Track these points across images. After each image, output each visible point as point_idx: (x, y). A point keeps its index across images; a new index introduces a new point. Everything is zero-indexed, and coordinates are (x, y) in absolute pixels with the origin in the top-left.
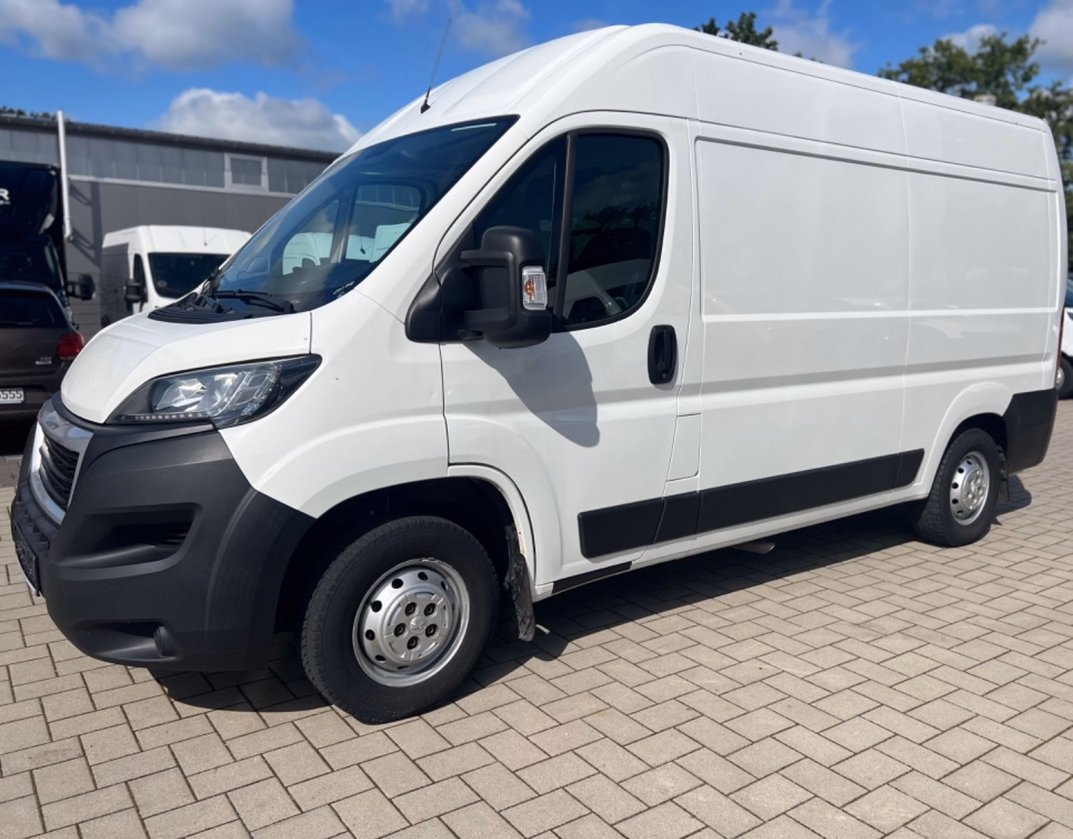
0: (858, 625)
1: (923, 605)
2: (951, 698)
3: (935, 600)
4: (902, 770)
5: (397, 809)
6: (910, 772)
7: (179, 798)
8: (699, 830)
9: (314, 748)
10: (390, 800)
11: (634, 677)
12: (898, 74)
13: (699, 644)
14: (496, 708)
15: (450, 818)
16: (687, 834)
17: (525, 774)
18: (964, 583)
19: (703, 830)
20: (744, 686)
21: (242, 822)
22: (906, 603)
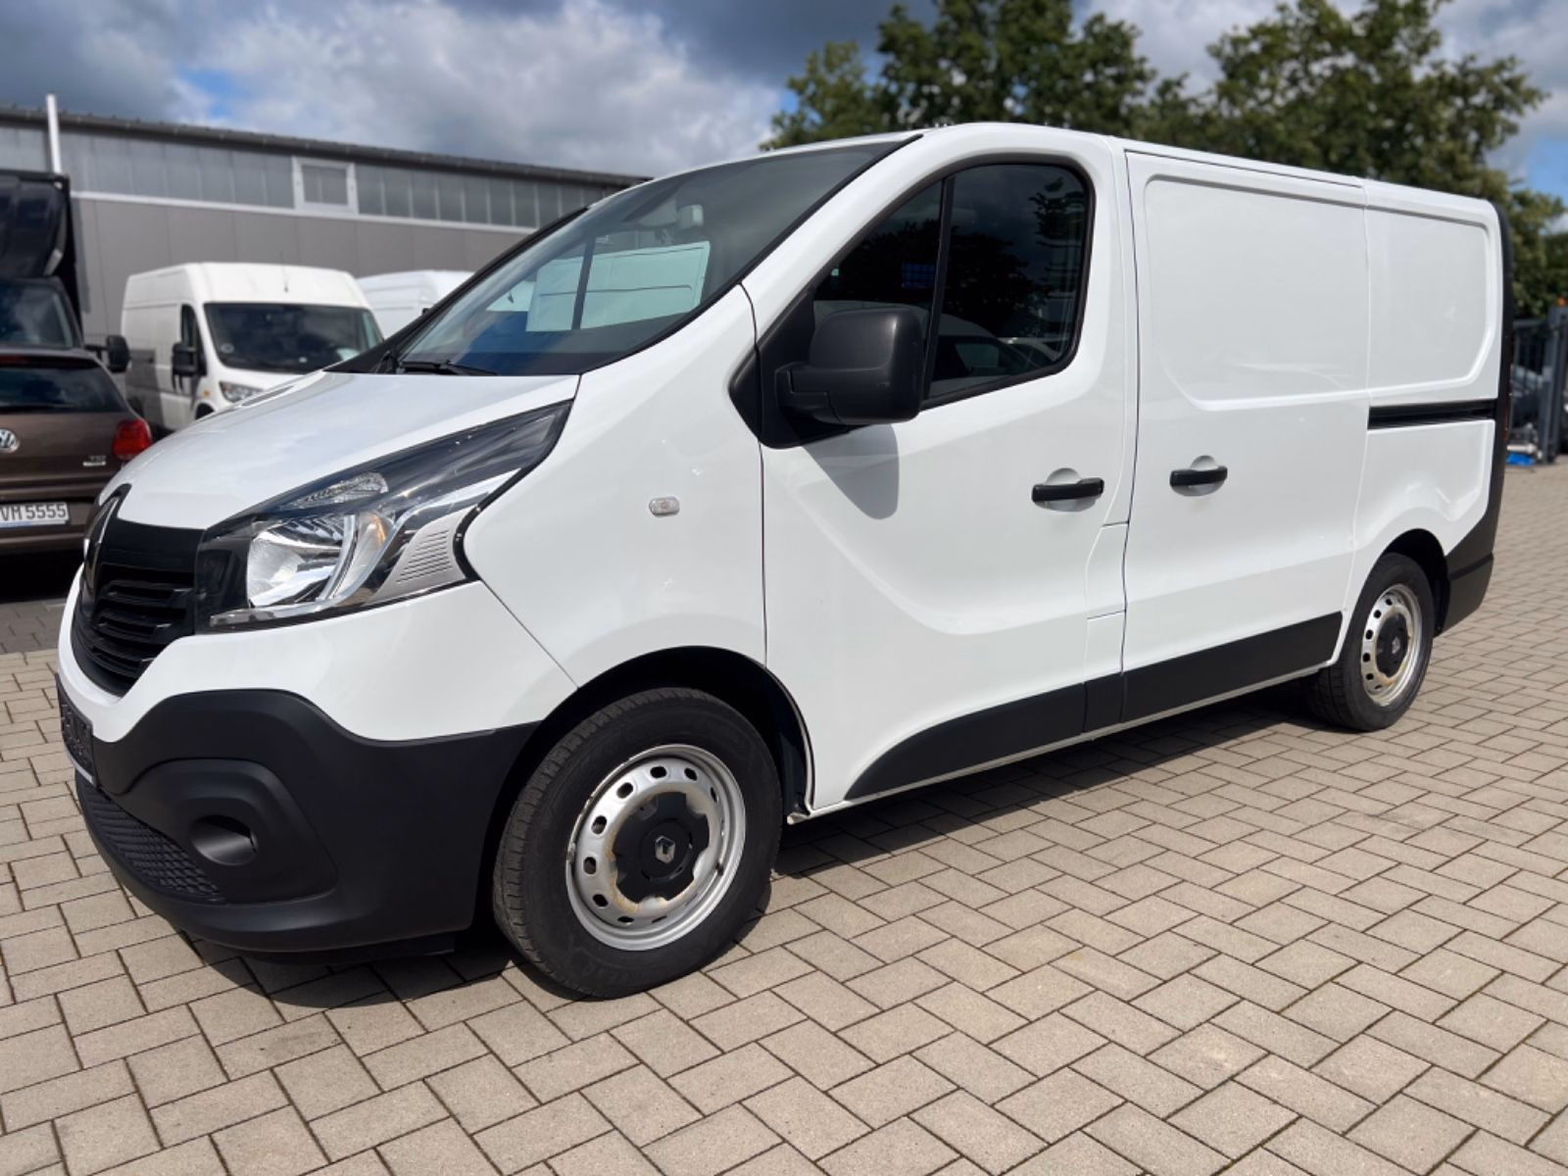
0: (1377, 816)
1: (1453, 786)
2: (1551, 916)
3: (1466, 777)
4: (1534, 1022)
5: (844, 1107)
6: (1546, 1023)
7: (513, 1099)
8: (1293, 1123)
9: (681, 1019)
10: (825, 1093)
11: (1099, 901)
12: (1245, 42)
13: (1168, 850)
14: (919, 952)
15: (925, 1116)
16: (1277, 1128)
17: (1004, 1047)
18: (1494, 753)
19: (1298, 1123)
20: (1259, 909)
21: (621, 1133)
22: (1427, 783)
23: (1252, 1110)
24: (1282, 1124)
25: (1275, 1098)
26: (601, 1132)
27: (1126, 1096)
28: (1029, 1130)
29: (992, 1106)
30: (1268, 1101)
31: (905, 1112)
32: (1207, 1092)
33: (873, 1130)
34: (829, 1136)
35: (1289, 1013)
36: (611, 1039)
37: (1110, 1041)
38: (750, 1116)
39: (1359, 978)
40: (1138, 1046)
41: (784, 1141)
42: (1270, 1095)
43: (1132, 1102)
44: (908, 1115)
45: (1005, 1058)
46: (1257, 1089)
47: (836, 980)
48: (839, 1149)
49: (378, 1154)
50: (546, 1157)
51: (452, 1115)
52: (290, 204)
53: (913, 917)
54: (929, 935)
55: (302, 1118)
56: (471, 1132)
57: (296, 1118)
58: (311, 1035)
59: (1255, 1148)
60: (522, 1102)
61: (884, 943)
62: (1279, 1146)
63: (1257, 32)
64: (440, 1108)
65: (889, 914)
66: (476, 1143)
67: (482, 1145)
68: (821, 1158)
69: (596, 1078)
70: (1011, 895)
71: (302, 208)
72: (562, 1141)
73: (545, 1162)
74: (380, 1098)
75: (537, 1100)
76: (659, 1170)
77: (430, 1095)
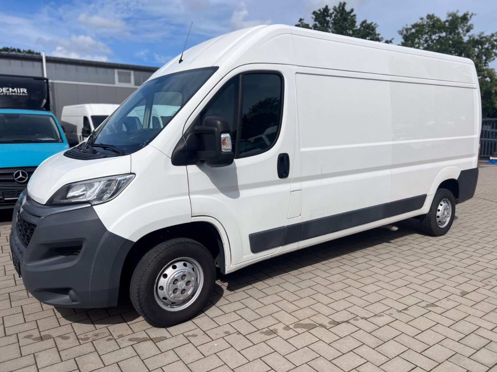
0: (415, 277)
1: (441, 268)
2: (458, 308)
3: (446, 266)
4: (442, 337)
5: (243, 355)
6: (446, 338)
7: (155, 351)
8: (365, 363)
9: (203, 331)
10: (239, 352)
11: (326, 300)
12: (411, 29)
13: (350, 286)
14: (272, 314)
15: (264, 358)
16: (360, 364)
17: (290, 341)
18: (456, 258)
19: (367, 363)
20: (372, 304)
21: (182, 361)
22: (433, 267)
23: (355, 359)
24: (362, 363)
25: (362, 356)
26: (177, 360)
27: (321, 355)
28: (292, 363)
29: (284, 356)
30: (360, 357)
31: (259, 357)
32: (344, 354)
33: (250, 362)
34: (237, 363)
35: (372, 333)
36: (183, 336)
37: (320, 340)
38: (217, 357)
39: (395, 324)
40: (328, 341)
41: (225, 364)
42: (361, 355)
43: (322, 356)
44: (260, 358)
45: (290, 343)
46: (358, 354)
47: (247, 321)
48: (240, 366)
49: (118, 364)
50: (161, 366)
51: (138, 355)
52: (114, 83)
53: (272, 304)
54: (276, 309)
55: (99, 354)
56: (143, 359)
57: (97, 354)
58: (103, 333)
59: (353, 369)
60: (157, 352)
61: (263, 311)
62: (360, 369)
63: (414, 26)
64: (135, 353)
65: (266, 303)
66: (143, 362)
67: (145, 362)
68: (234, 369)
69: (177, 346)
70: (302, 298)
71: (118, 84)
72: (166, 362)
73: (161, 368)
74: (120, 350)
75: (161, 351)
76: (191, 370)
77: (133, 349)
